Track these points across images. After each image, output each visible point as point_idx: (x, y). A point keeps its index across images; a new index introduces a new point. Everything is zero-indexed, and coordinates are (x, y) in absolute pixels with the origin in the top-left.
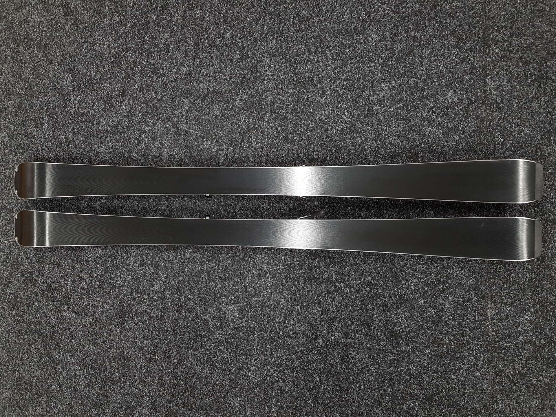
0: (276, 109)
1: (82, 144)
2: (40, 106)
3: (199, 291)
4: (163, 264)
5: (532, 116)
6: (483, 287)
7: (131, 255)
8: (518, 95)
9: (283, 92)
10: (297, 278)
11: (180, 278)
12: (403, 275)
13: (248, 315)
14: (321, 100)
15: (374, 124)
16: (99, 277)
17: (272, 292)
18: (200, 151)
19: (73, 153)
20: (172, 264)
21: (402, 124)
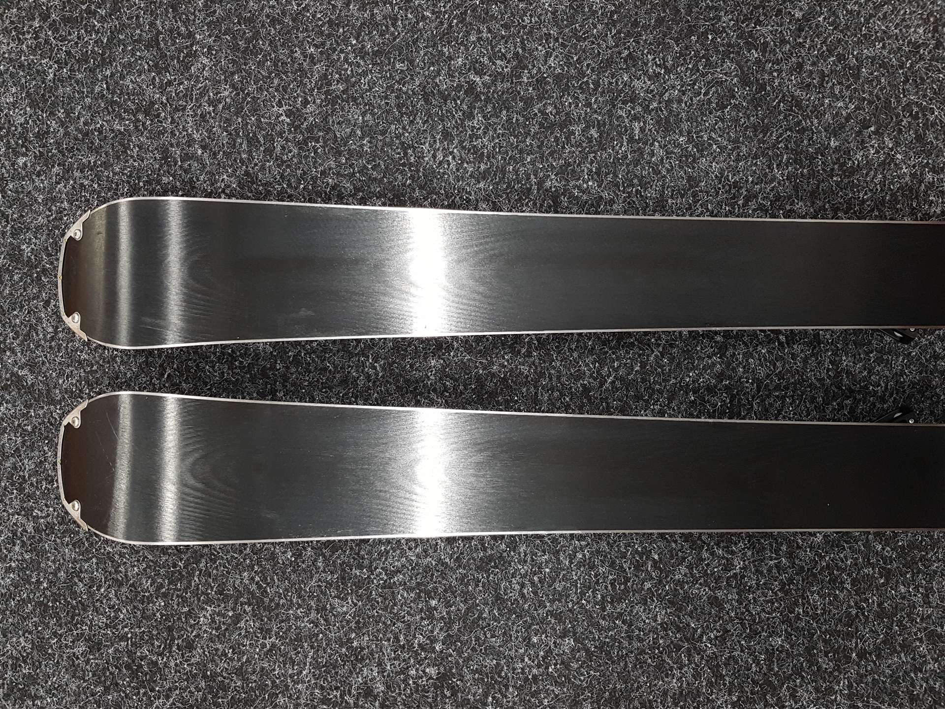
1: (362, 138)
3: (850, 686)
4: (705, 592)
7: (572, 557)
16: (438, 647)
18: (854, 171)
19: (323, 173)
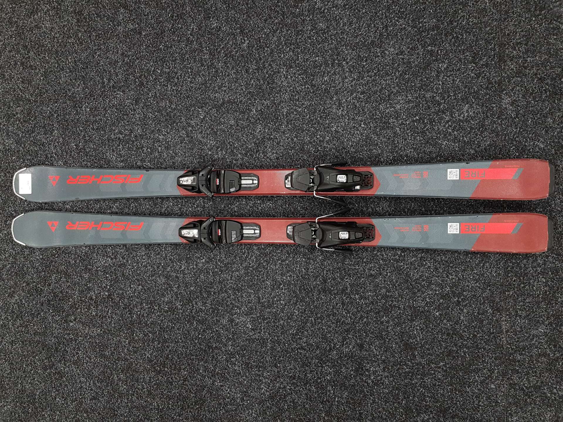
0: (292, 120)
2: (50, 113)
5: (546, 131)
6: (497, 300)
8: (533, 110)
9: (299, 104)
10: (311, 289)
11: (192, 288)
12: (418, 287)
13: (261, 327)
14: (337, 111)
15: (390, 136)
17: (286, 304)
20: (184, 274)
21: (418, 137)
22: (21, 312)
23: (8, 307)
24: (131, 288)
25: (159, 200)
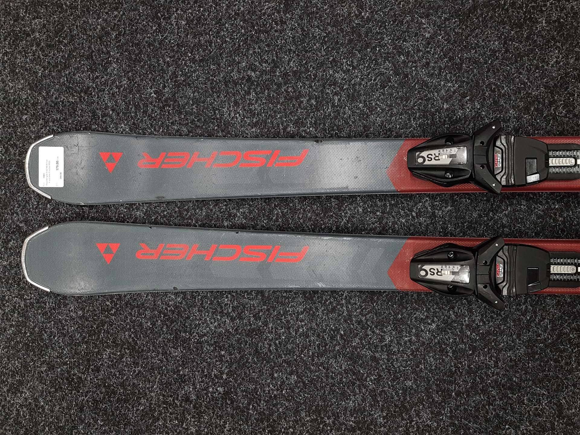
22: (36, 424)
23: (7, 414)
24: (273, 378)
25: (334, 202)
